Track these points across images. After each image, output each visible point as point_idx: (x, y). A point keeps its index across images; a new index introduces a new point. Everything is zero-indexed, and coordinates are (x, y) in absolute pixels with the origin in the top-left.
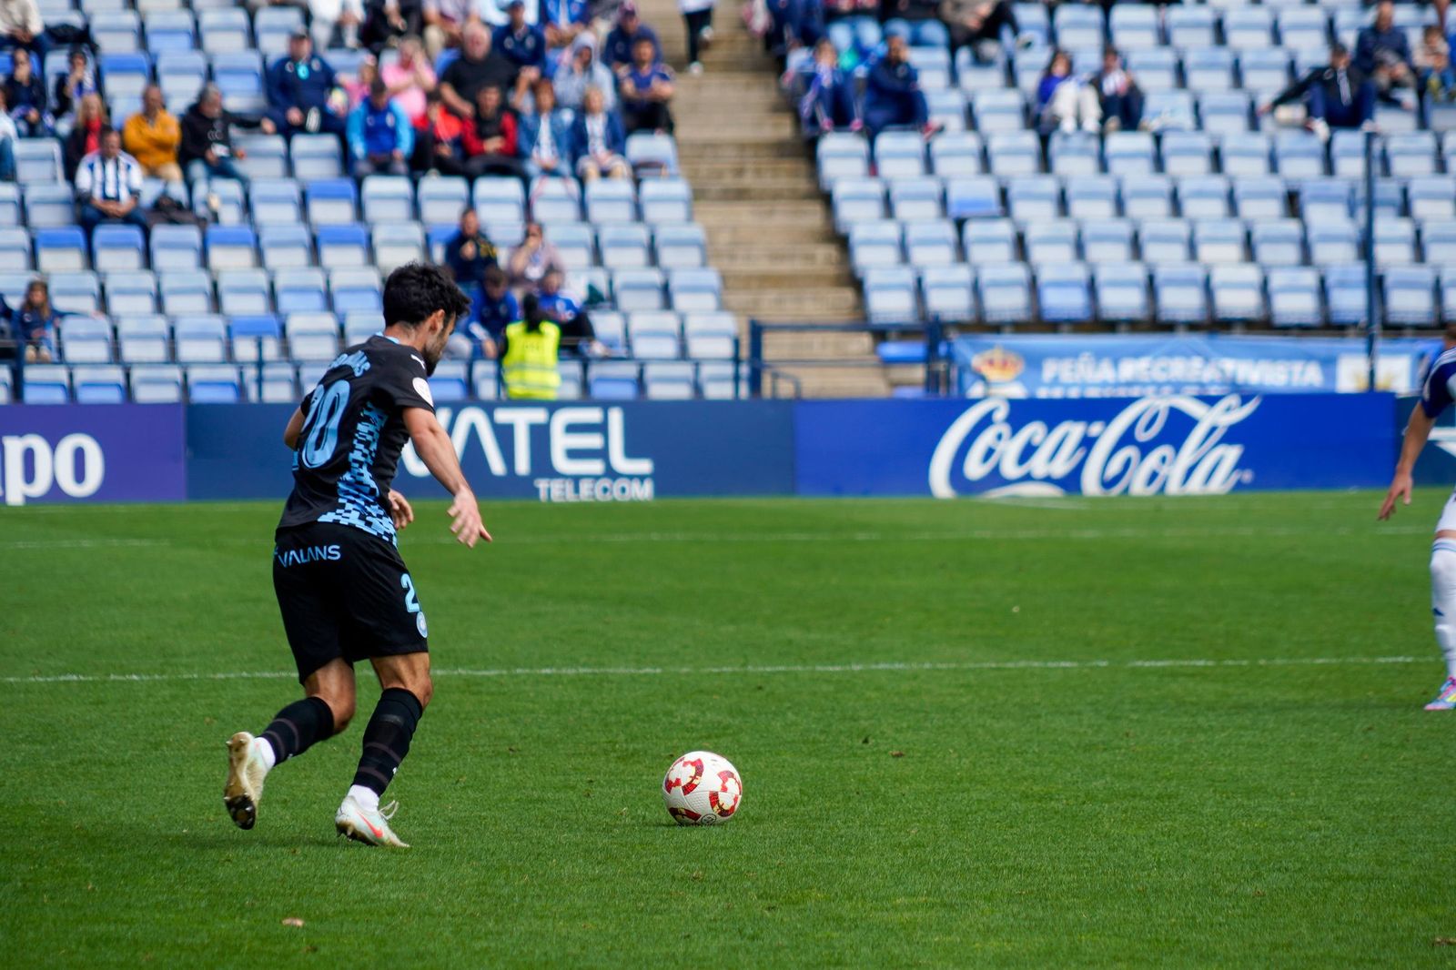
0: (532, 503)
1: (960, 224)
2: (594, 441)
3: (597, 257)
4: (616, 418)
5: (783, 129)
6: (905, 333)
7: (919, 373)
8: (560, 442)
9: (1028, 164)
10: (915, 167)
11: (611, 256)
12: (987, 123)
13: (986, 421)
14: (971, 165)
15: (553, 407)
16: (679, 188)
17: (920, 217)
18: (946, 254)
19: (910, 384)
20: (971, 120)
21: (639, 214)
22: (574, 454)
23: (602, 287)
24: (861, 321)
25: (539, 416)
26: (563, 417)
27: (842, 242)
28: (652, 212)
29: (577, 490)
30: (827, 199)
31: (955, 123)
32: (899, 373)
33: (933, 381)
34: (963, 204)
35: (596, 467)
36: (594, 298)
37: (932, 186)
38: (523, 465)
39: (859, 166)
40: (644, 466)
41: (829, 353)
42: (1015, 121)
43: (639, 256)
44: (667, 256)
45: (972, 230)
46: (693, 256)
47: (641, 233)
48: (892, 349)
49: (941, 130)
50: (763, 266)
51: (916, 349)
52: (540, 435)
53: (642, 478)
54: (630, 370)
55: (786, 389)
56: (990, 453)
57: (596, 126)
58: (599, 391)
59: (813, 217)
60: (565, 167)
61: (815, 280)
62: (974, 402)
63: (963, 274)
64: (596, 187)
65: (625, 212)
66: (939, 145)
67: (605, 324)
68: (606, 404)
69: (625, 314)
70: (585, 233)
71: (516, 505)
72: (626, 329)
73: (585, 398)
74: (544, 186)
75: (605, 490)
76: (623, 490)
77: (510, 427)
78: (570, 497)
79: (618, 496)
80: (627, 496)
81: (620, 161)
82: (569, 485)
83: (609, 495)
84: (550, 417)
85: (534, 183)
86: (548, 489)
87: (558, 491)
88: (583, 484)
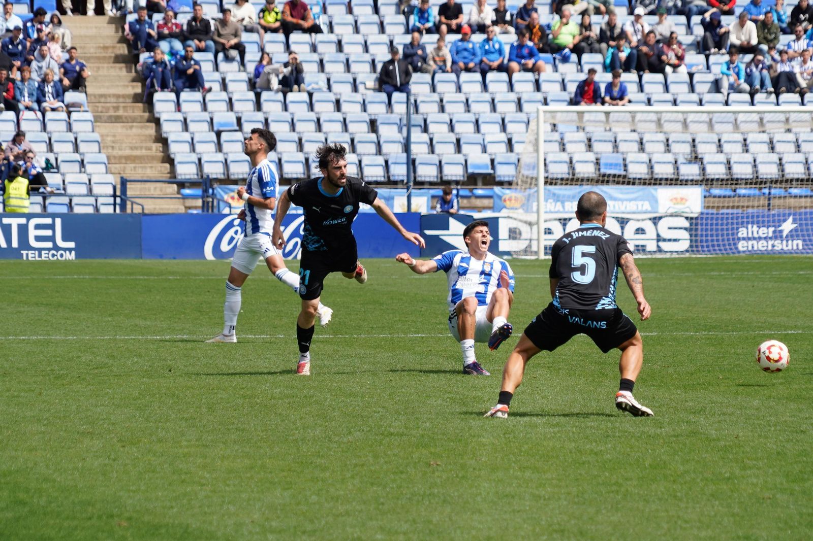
0: (19, 261)
1: (218, 134)
2: (49, 233)
3: (50, 148)
4: (58, 221)
5: (138, 89)
6: (193, 184)
7: (199, 203)
8: (32, 233)
9: (251, 106)
10: (198, 107)
11: (56, 147)
12: (231, 86)
13: (230, 225)
14: (224, 106)
15: (29, 216)
16: (89, 116)
17: (201, 130)
18: (212, 147)
19: (196, 208)
20: (224, 86)
21: (70, 128)
22: (38, 239)
23: (53, 161)
24: (173, 178)
25: (23, 221)
26: (34, 222)
27: (163, 141)
28: (76, 127)
29: (40, 256)
30: (157, 122)
31: (216, 87)
32: (190, 203)
33: (205, 206)
34: (221, 125)
35: (49, 245)
36: (48, 167)
37: (206, 116)
38: (15, 244)
39: (172, 106)
40: (72, 245)
41: (157, 193)
42: (244, 86)
43: (70, 147)
44: (83, 147)
45: (224, 136)
46: (95, 147)
47: (71, 136)
48: (187, 191)
49: (210, 90)
50: (128, 152)
51: (198, 192)
52: (23, 229)
53: (70, 250)
54: (66, 200)
55: (137, 209)
56: (232, 239)
57: (49, 89)
58: (51, 209)
59: (151, 130)
60: (35, 106)
61: (152, 158)
62: (226, 216)
63: (220, 157)
64: (49, 115)
65: (63, 126)
66: (209, 97)
67: (52, 179)
68: (54, 216)
69: (63, 175)
70: (45, 136)
71: (12, 261)
72: (64, 181)
73: (44, 213)
74: (26, 115)
75: (53, 255)
76: (62, 255)
77: (10, 225)
78: (37, 258)
79: (59, 258)
80: (64, 258)
81: (61, 104)
82: (37, 253)
83: (55, 258)
84: (28, 221)
85: (21, 113)
86: (27, 255)
87: (31, 255)
88: (43, 252)
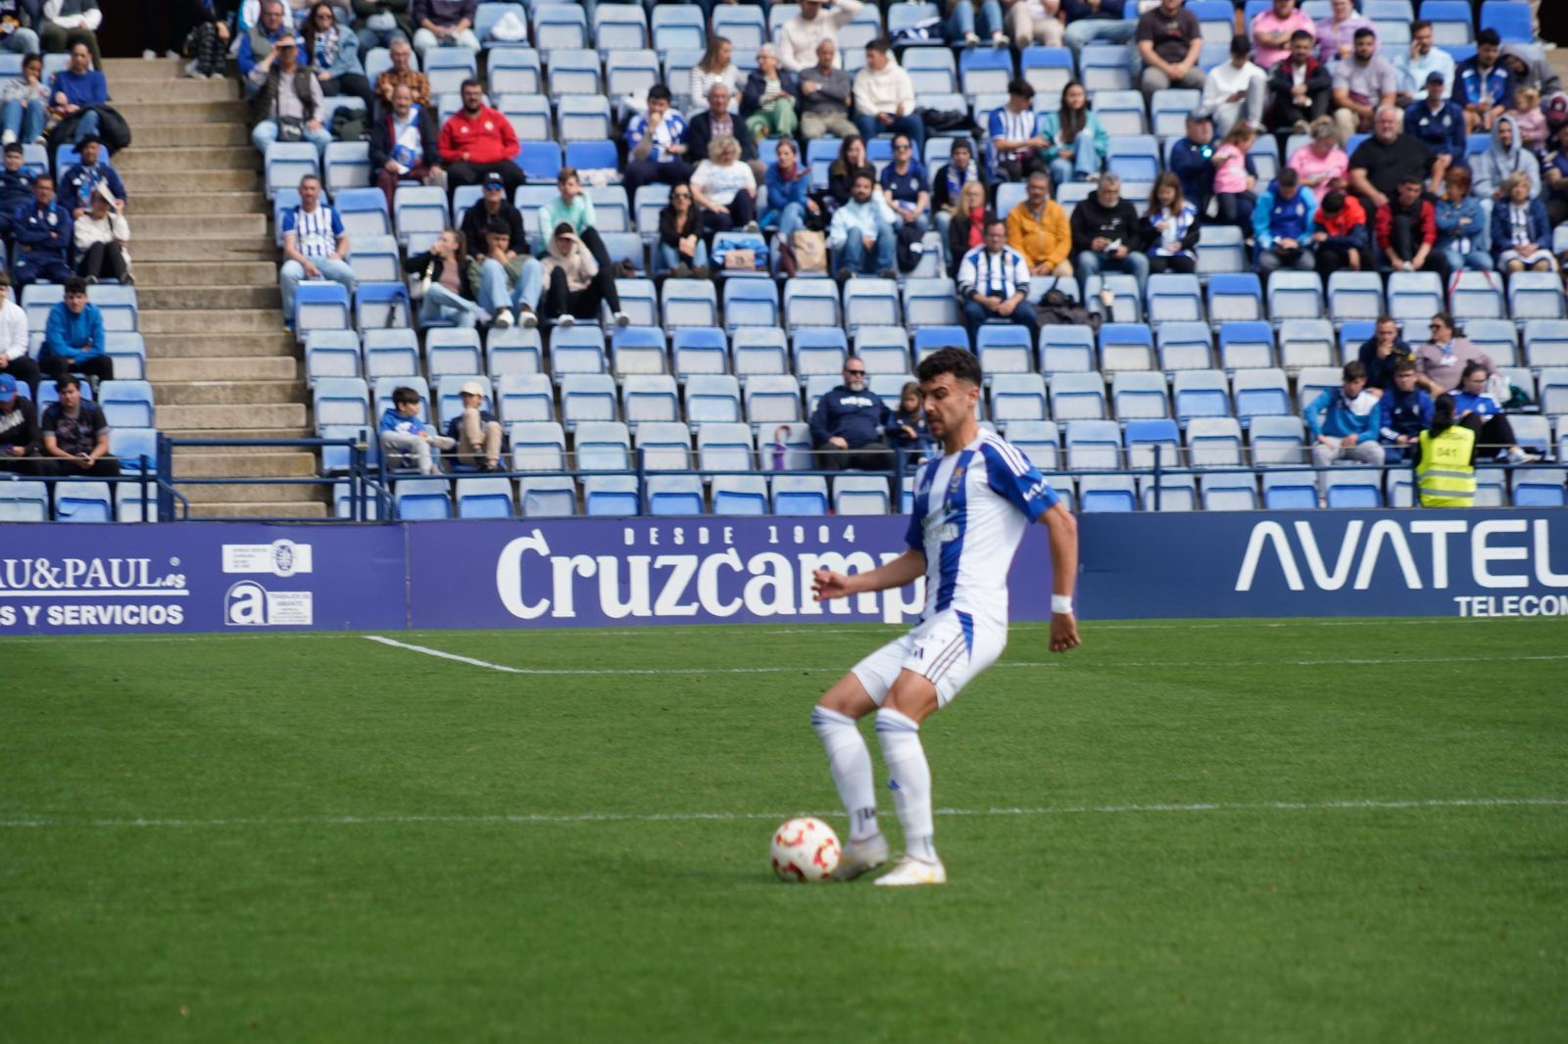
0: (1450, 620)
2: (1520, 553)
3: (1522, 357)
4: (1541, 527)
8: (1481, 554)
11: (1536, 354)
15: (1474, 516)
22: (1495, 568)
23: (1527, 388)
25: (1460, 526)
26: (1484, 528)
29: (1499, 608)
35: (1521, 581)
36: (1518, 401)
38: (1441, 580)
52: (1459, 547)
54: (1558, 476)
57: (1519, 216)
58: (1524, 498)
60: (1487, 259)
64: (1519, 280)
65: (1551, 305)
67: (1527, 428)
68: (1530, 514)
69: (1553, 417)
70: (1508, 329)
71: (1434, 621)
72: (1553, 432)
73: (1509, 509)
74: (1466, 279)
75: (1530, 606)
76: (1550, 606)
77: (1427, 538)
78: (1492, 613)
79: (1545, 613)
80: (1554, 613)
81: (1546, 253)
82: (1492, 600)
83: (1535, 612)
84: (1471, 527)
85: (1454, 276)
86: (1469, 605)
87: (1476, 607)
88: (1507, 599)
